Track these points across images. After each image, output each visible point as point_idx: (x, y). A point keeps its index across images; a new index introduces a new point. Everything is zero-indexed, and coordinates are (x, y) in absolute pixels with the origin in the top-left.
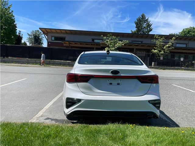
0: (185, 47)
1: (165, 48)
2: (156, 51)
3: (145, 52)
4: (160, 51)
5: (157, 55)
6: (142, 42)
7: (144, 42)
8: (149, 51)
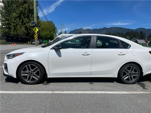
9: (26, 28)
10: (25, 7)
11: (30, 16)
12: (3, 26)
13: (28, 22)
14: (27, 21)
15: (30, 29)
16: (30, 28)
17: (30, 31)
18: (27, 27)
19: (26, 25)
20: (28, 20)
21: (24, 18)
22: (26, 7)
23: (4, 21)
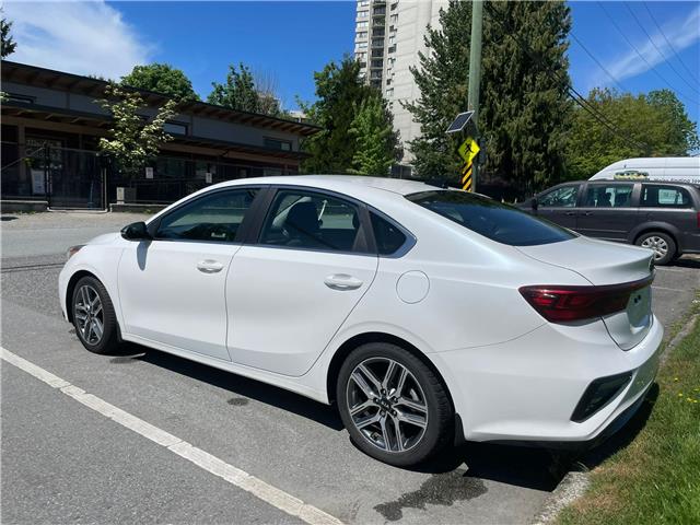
0: (184, 133)
1: (144, 134)
2: (114, 144)
3: (59, 144)
4: (129, 147)
5: (123, 161)
6: (31, 99)
7: (38, 102)
8: (92, 143)
9: (500, 141)
10: (509, 46)
11: (526, 83)
12: (430, 141)
13: (513, 112)
14: (510, 109)
15: (517, 143)
16: (519, 137)
17: (518, 154)
18: (506, 135)
19: (504, 130)
20: (514, 104)
21: (500, 98)
22: (510, 49)
23: (434, 119)
